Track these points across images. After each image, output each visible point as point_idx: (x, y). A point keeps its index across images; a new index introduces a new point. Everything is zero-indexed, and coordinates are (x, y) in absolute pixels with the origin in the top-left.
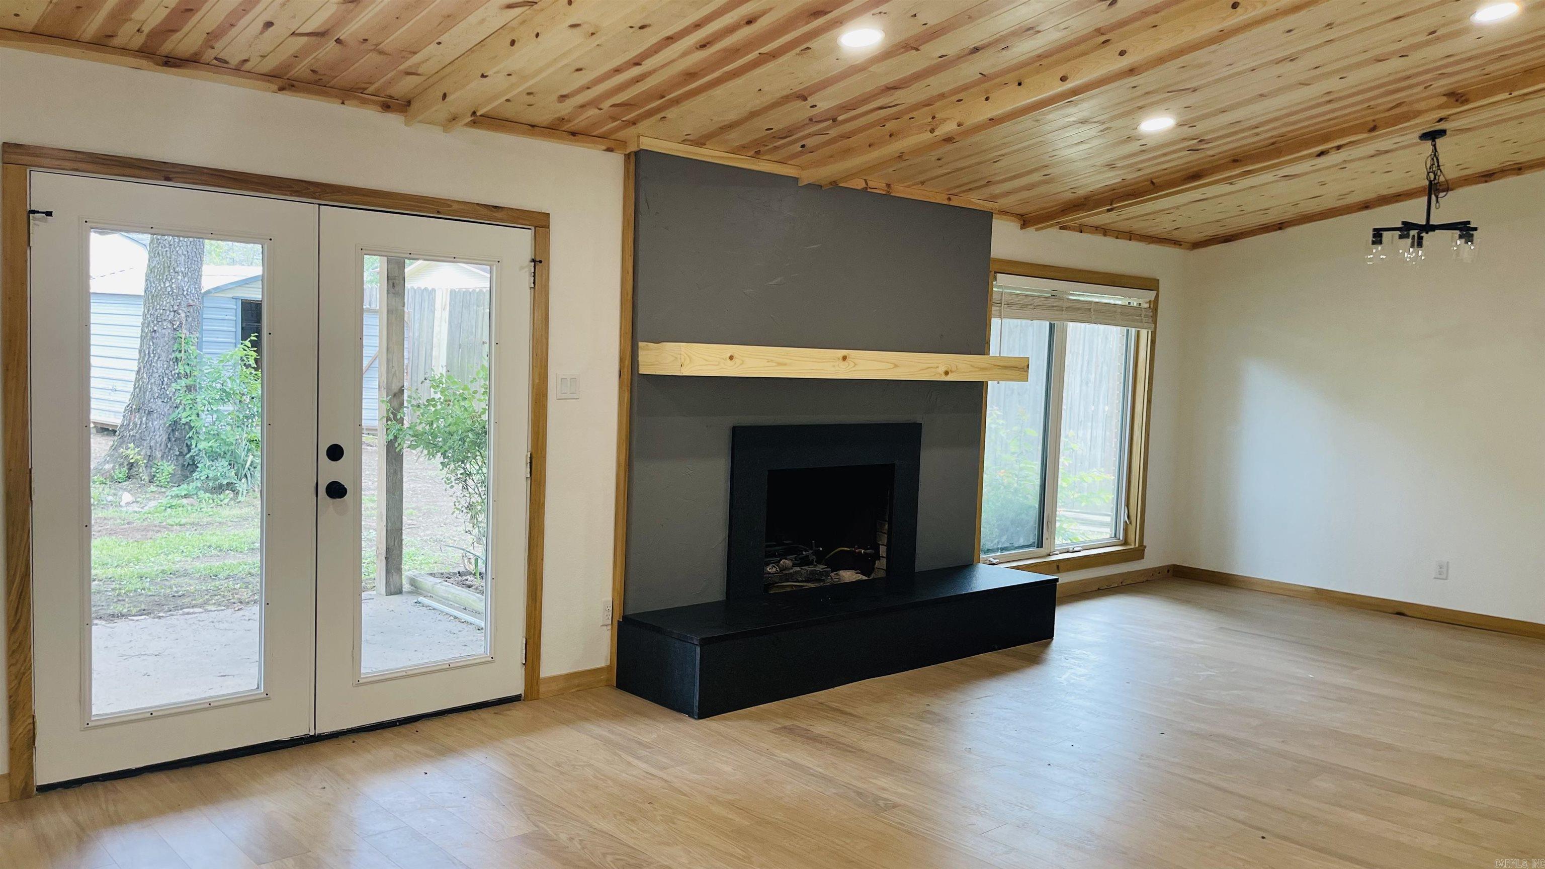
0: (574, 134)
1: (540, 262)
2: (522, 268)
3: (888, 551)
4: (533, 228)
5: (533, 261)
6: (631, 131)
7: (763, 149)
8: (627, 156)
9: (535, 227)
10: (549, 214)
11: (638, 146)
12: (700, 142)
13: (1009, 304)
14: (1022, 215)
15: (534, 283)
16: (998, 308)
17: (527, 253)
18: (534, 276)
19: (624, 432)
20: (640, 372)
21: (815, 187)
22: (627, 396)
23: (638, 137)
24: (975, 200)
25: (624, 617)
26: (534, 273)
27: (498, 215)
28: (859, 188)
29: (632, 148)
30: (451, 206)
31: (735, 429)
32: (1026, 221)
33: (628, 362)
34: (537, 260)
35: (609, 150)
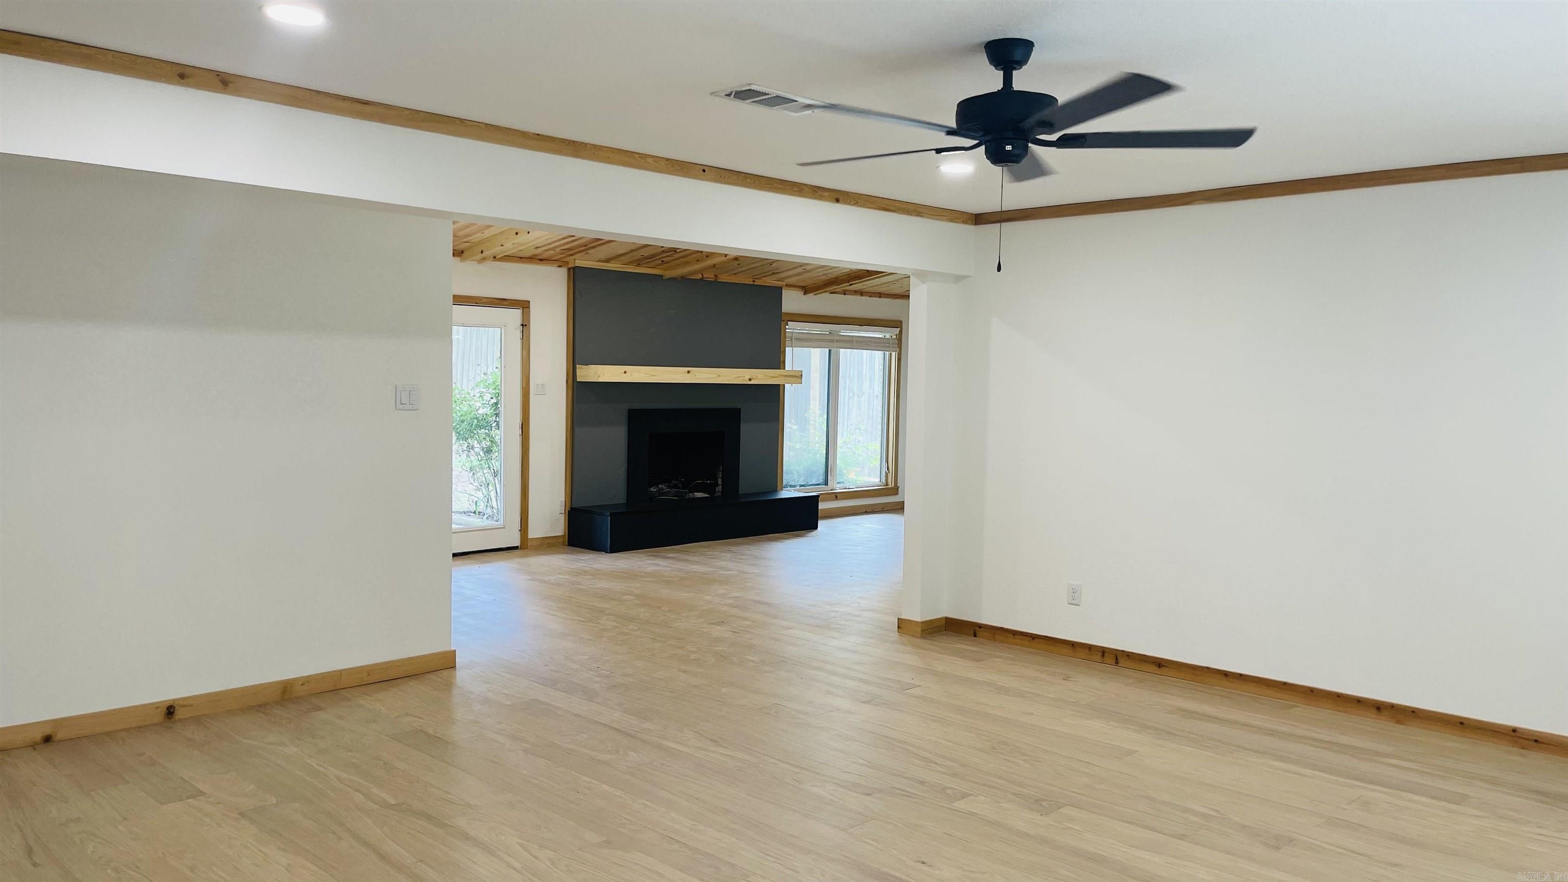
0: (541, 260)
1: (526, 325)
2: (516, 329)
3: (722, 481)
4: (521, 308)
5: (522, 325)
6: (572, 258)
7: (641, 263)
8: (569, 269)
9: (523, 308)
10: (529, 301)
11: (575, 265)
12: (608, 261)
13: (798, 339)
14: (804, 287)
15: (523, 336)
16: (791, 342)
17: (519, 321)
18: (523, 333)
19: (569, 412)
20: (578, 380)
21: (674, 279)
22: (570, 392)
23: (575, 260)
24: (770, 281)
25: (571, 508)
26: (523, 331)
27: (505, 303)
28: (698, 278)
29: (571, 265)
30: (482, 300)
31: (629, 410)
32: (806, 290)
33: (571, 376)
34: (524, 324)
35: (560, 266)
